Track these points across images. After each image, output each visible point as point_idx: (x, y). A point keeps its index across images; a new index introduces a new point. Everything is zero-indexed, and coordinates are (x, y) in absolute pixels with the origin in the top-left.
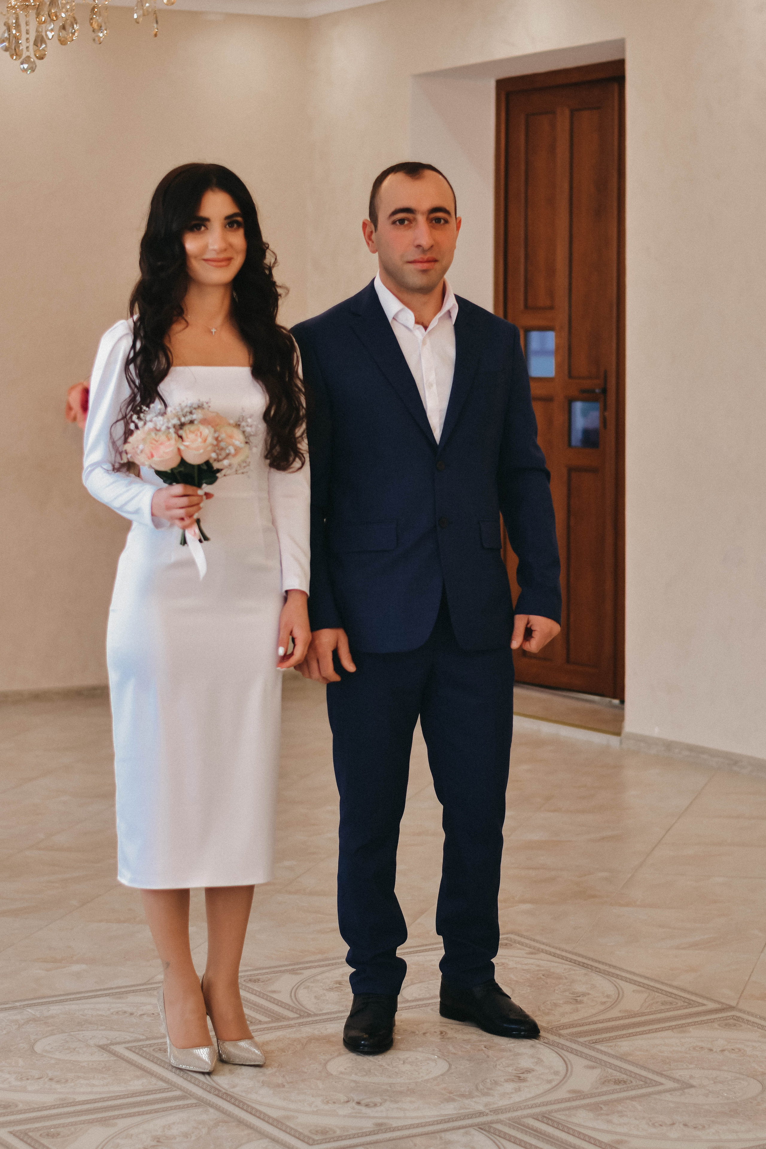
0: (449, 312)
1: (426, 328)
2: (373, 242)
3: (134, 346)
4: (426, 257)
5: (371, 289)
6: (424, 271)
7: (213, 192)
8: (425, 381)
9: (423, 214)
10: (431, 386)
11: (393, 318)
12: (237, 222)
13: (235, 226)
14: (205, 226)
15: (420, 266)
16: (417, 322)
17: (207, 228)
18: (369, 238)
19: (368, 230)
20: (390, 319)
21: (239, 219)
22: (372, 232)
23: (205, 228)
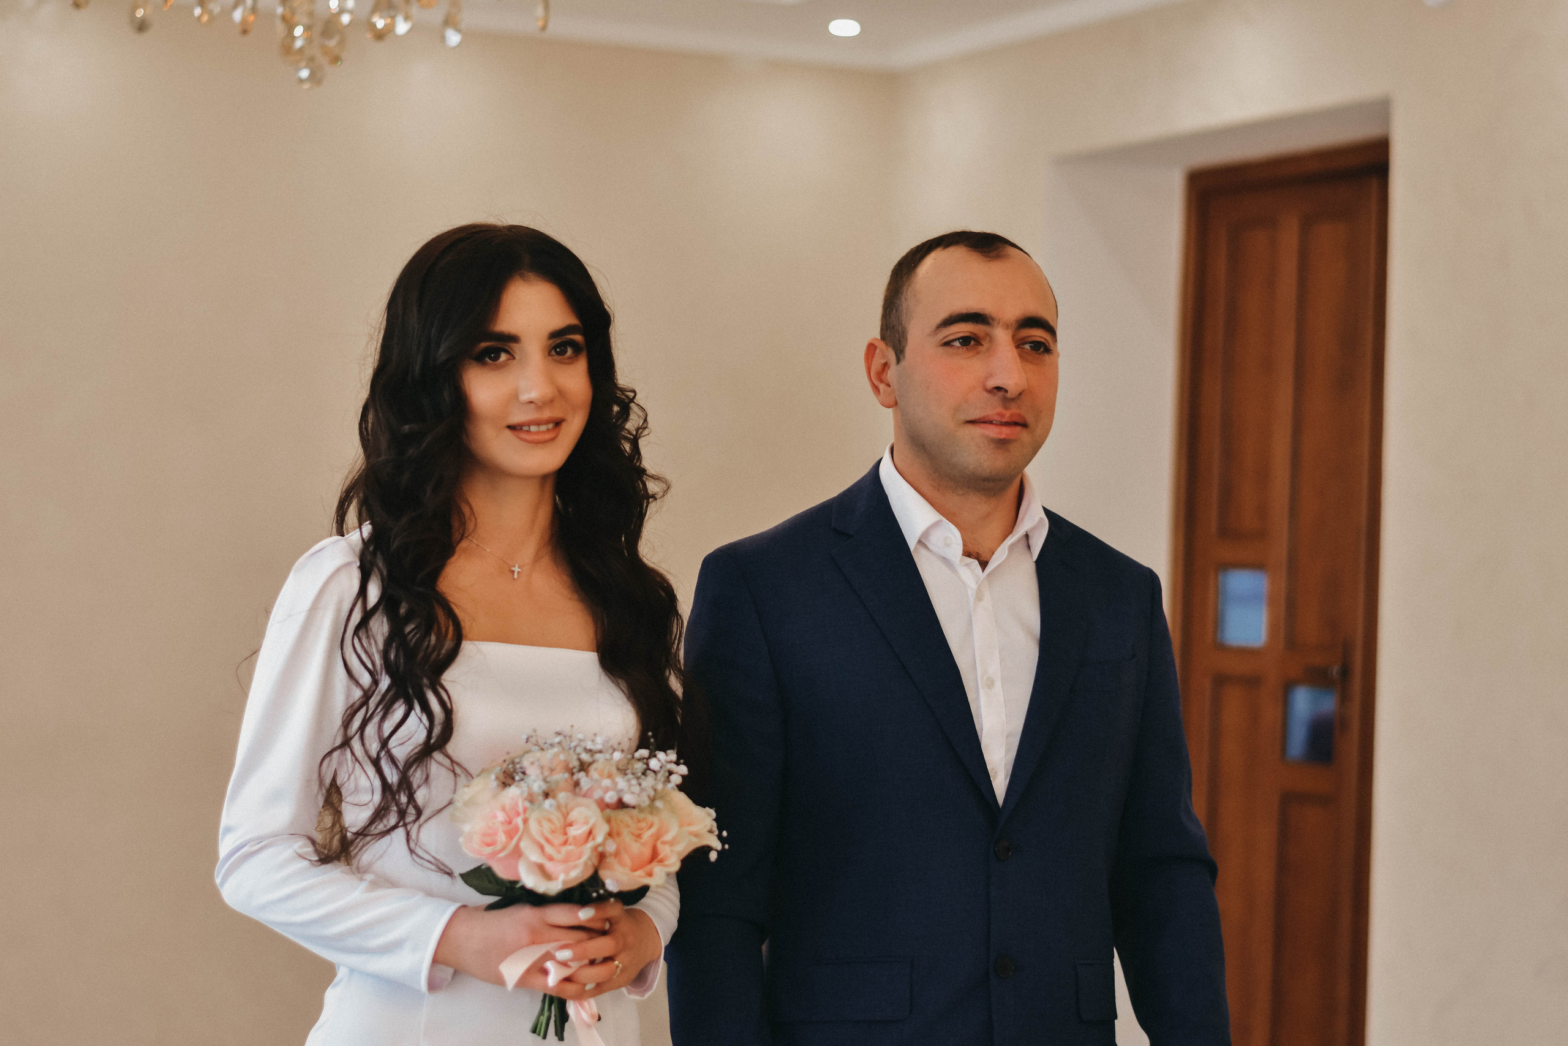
0: (1027, 536)
1: (984, 564)
2: (889, 385)
3: (363, 592)
4: (1007, 415)
5: (872, 485)
6: (1002, 444)
7: (524, 280)
8: (979, 673)
9: (1007, 326)
10: (990, 684)
11: (920, 542)
12: (573, 344)
13: (569, 352)
14: (507, 352)
15: (993, 432)
16: (967, 554)
17: (512, 357)
18: (878, 378)
19: (877, 362)
20: (912, 543)
21: (578, 338)
22: (886, 366)
23: (509, 356)
